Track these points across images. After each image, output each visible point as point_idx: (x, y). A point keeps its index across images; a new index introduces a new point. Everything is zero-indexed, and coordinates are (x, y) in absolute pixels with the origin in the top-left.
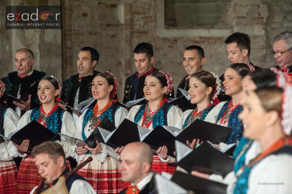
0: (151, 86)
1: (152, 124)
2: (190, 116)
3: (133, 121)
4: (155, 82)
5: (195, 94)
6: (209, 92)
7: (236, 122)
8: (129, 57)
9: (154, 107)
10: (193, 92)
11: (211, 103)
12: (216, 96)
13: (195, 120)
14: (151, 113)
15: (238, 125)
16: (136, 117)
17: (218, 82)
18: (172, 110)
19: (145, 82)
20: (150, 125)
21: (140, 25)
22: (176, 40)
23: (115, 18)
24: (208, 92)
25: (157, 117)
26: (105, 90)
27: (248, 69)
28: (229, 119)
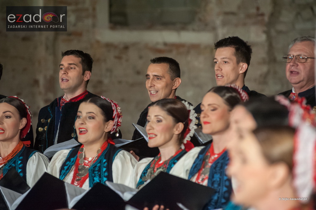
0: (88, 118)
1: (88, 180)
2: (149, 169)
3: (58, 176)
4: (95, 112)
5: (156, 133)
6: (179, 131)
7: (220, 179)
8: (51, 72)
10: (153, 129)
11: (181, 148)
12: (188, 138)
13: (156, 174)
14: (86, 161)
15: (224, 184)
16: (62, 168)
17: (193, 116)
18: (120, 156)
19: (79, 112)
20: (84, 181)
22: (126, 48)
24: (177, 130)
25: (97, 169)
27: (238, 96)
28: (210, 175)
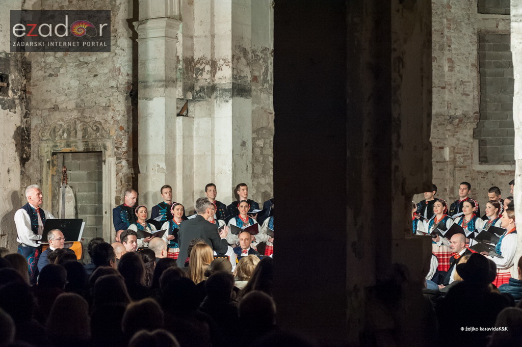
0: (466, 207)
4: (469, 205)
5: (489, 212)
9: (468, 218)
18: (478, 220)
19: (464, 205)
21: (460, 162)
22: (487, 173)
23: (442, 156)
26: (442, 209)
